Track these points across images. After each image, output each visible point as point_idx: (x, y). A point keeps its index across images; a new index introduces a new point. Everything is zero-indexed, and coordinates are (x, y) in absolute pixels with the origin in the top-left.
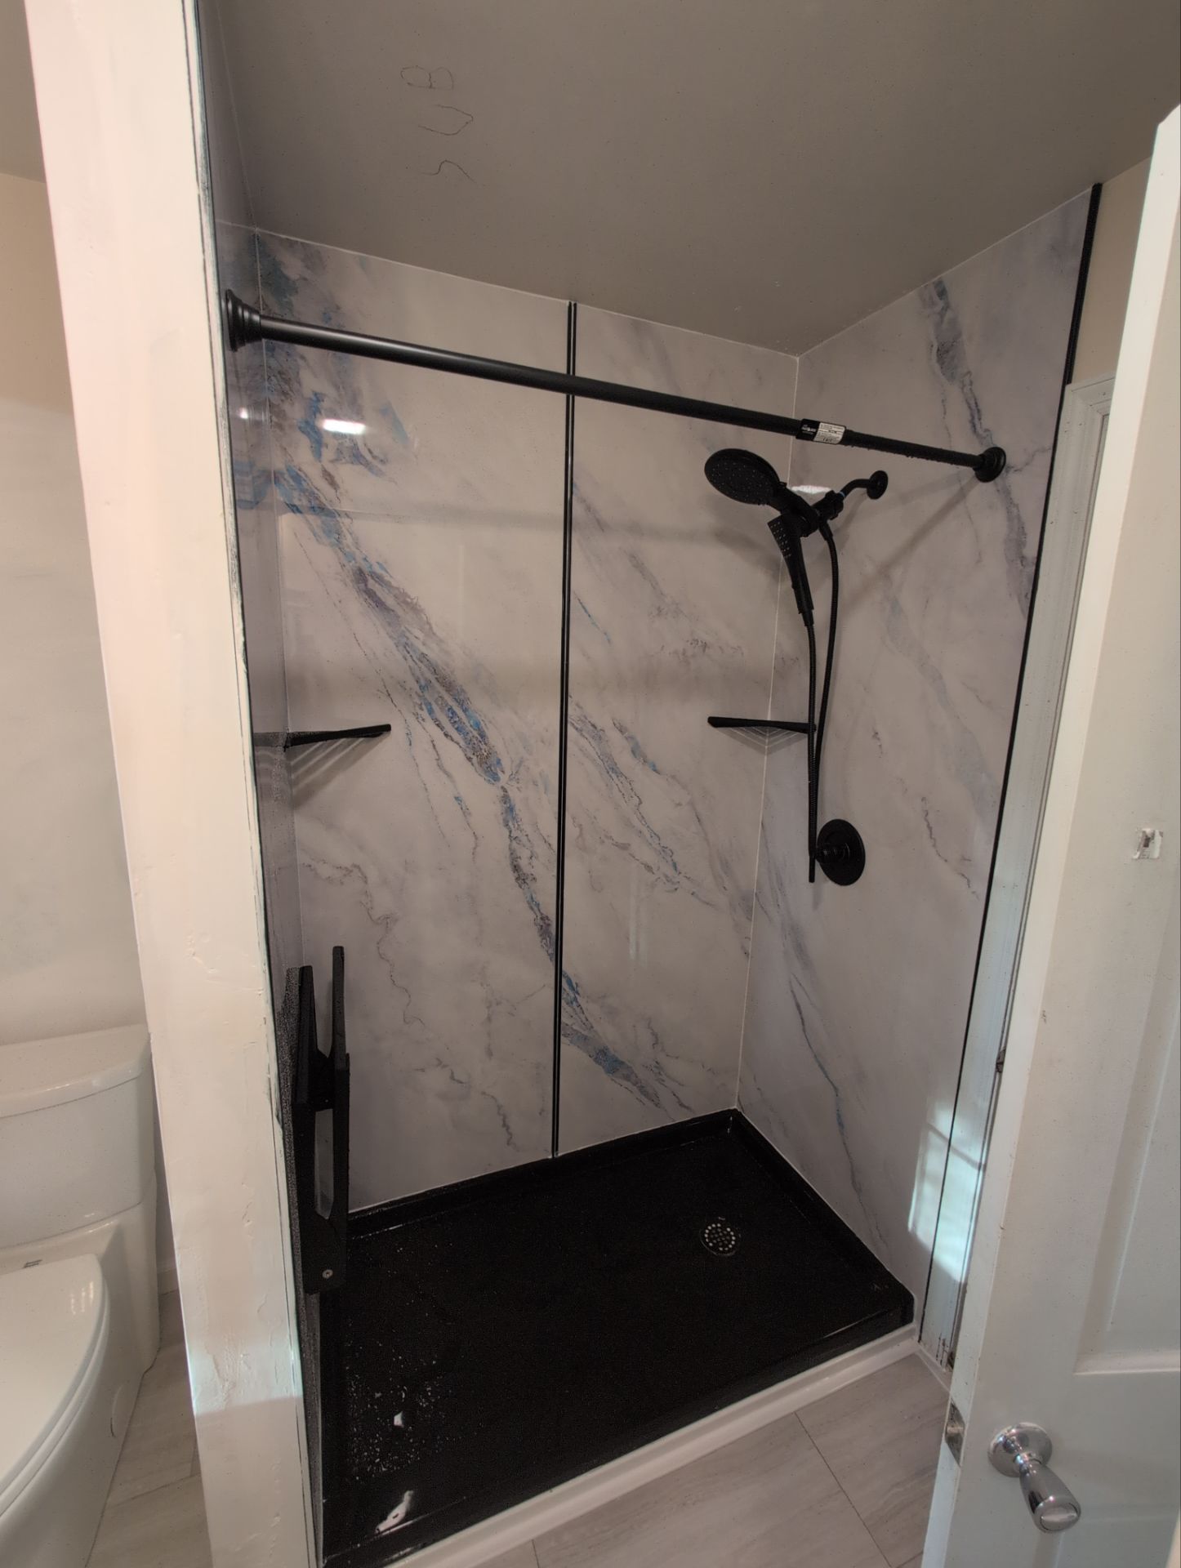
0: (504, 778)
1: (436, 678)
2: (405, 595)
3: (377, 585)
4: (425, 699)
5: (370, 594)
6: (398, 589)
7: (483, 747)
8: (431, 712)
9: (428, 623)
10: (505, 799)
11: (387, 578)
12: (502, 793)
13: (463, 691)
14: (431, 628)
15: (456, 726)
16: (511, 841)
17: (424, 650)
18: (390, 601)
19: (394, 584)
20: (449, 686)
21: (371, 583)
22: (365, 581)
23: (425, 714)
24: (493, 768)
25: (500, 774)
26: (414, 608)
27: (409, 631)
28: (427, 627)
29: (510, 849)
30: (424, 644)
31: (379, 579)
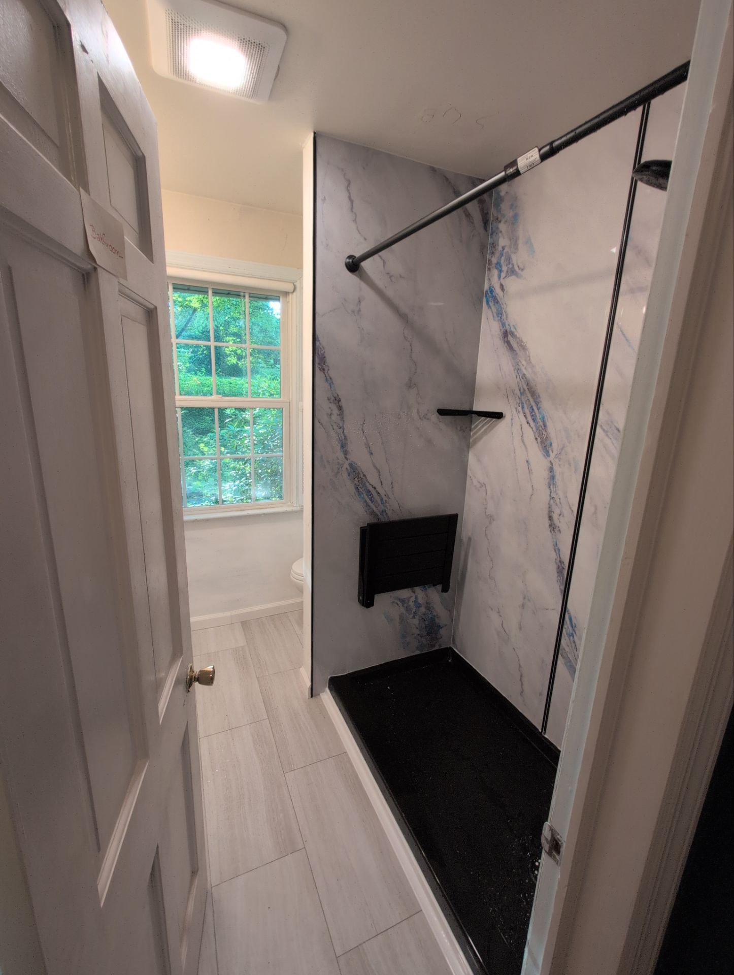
0: (552, 455)
1: (528, 388)
2: (522, 341)
3: (512, 338)
4: (521, 400)
5: (508, 343)
6: (519, 338)
7: (544, 433)
8: (523, 408)
9: (529, 356)
10: (552, 469)
11: (516, 333)
12: (550, 465)
13: (539, 396)
14: (530, 360)
15: (533, 417)
16: (549, 498)
17: (525, 371)
18: (515, 346)
19: (518, 336)
20: (533, 393)
21: (510, 338)
22: (507, 336)
23: (520, 409)
24: (547, 447)
25: (550, 452)
26: (524, 348)
27: (520, 362)
28: (528, 358)
29: (548, 504)
30: (525, 368)
31: (512, 334)
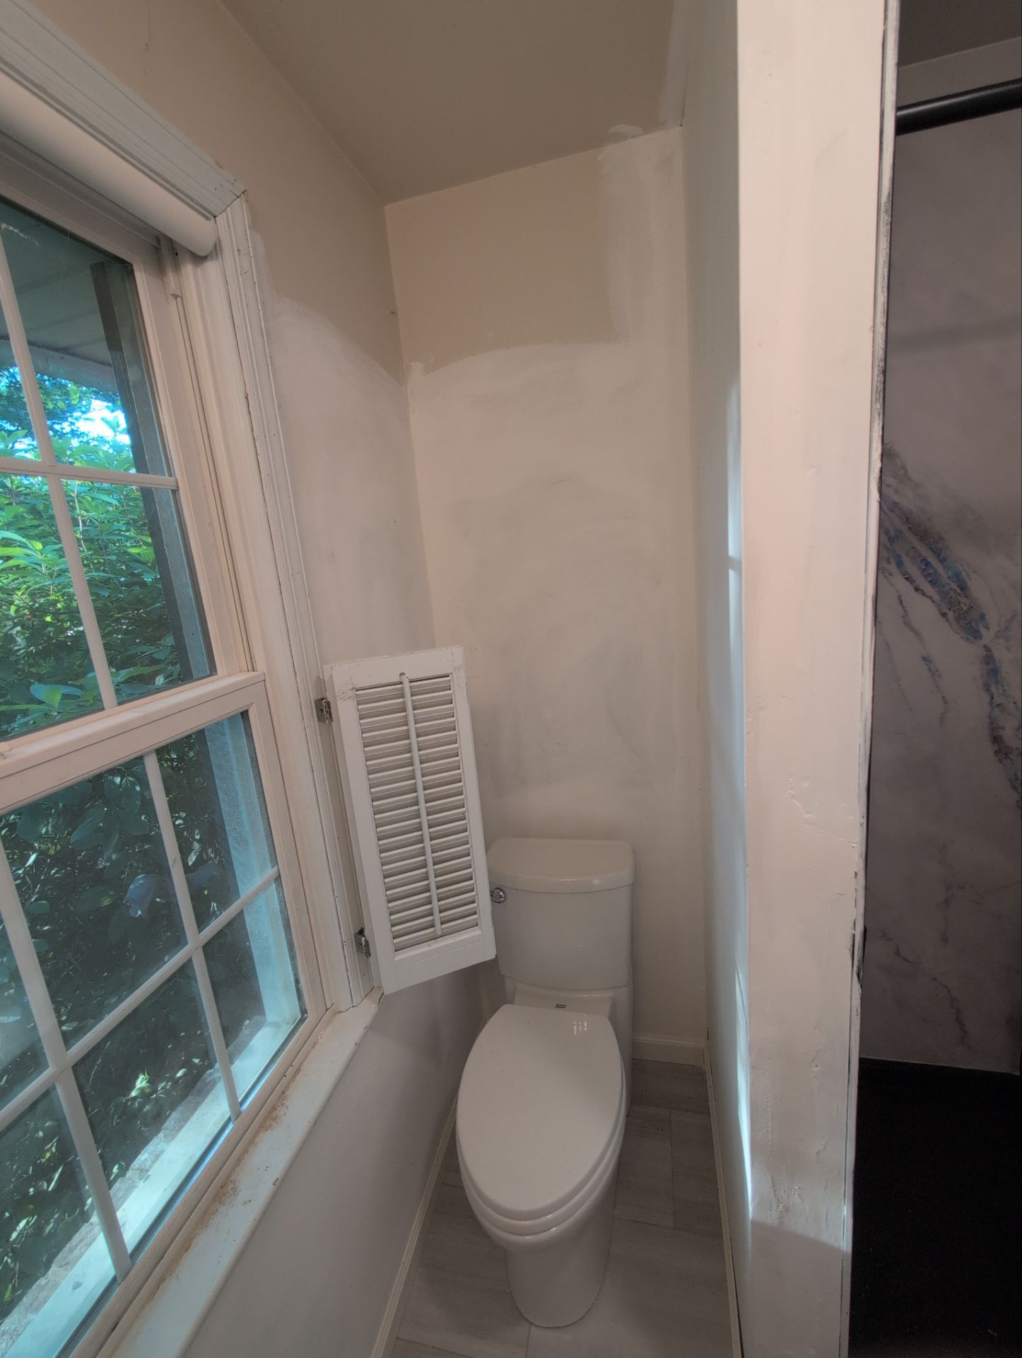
0: (987, 636)
1: (909, 528)
4: (894, 552)
7: (963, 600)
8: (900, 564)
9: (903, 468)
10: (988, 659)
12: (985, 653)
13: (941, 538)
14: (906, 471)
15: (929, 579)
16: (992, 708)
20: (924, 534)
23: (892, 568)
24: (973, 625)
25: (983, 631)
29: (990, 717)
30: (896, 491)
